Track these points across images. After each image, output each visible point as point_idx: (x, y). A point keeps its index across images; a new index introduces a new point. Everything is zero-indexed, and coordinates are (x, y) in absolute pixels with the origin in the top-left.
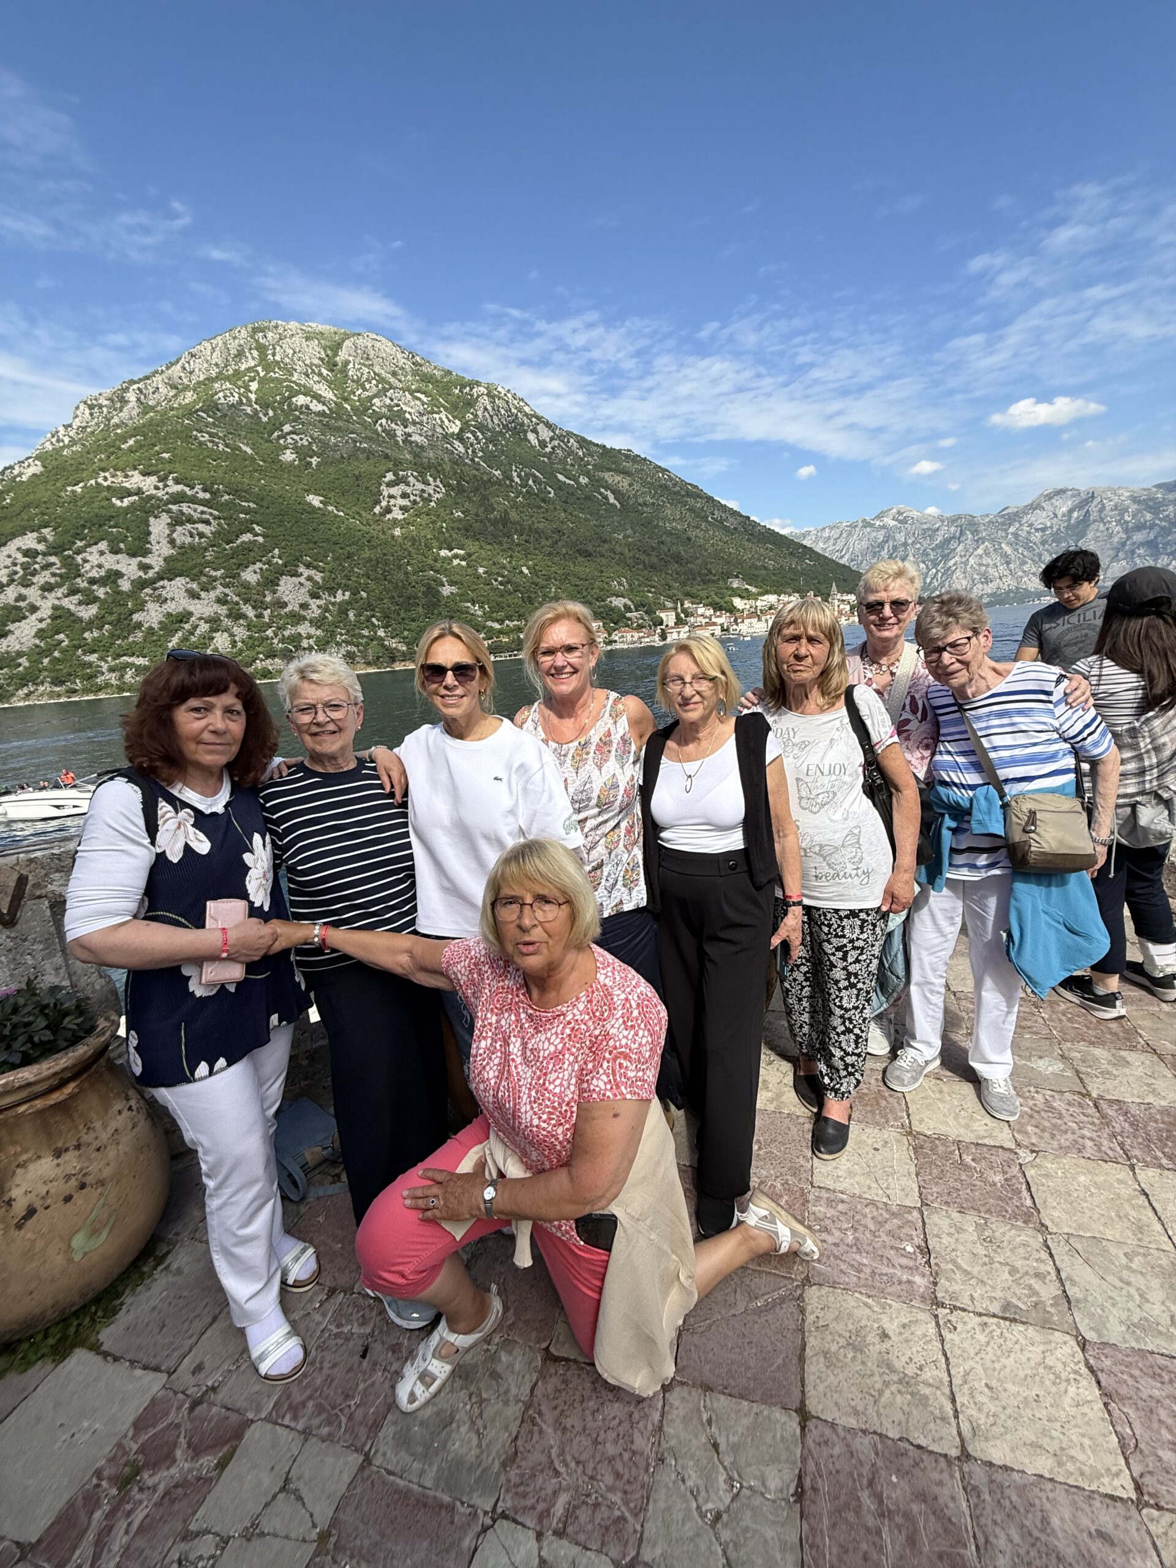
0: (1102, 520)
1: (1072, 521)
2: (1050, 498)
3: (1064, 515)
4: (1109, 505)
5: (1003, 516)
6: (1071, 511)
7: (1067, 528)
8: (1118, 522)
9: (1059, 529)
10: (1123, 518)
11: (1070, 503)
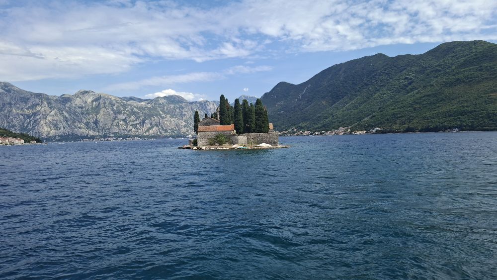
0: (105, 108)
1: (94, 106)
2: (83, 94)
3: (90, 103)
4: (107, 102)
5: (62, 98)
6: (93, 101)
7: (92, 108)
8: (112, 110)
9: (88, 109)
10: (113, 108)
11: (91, 97)
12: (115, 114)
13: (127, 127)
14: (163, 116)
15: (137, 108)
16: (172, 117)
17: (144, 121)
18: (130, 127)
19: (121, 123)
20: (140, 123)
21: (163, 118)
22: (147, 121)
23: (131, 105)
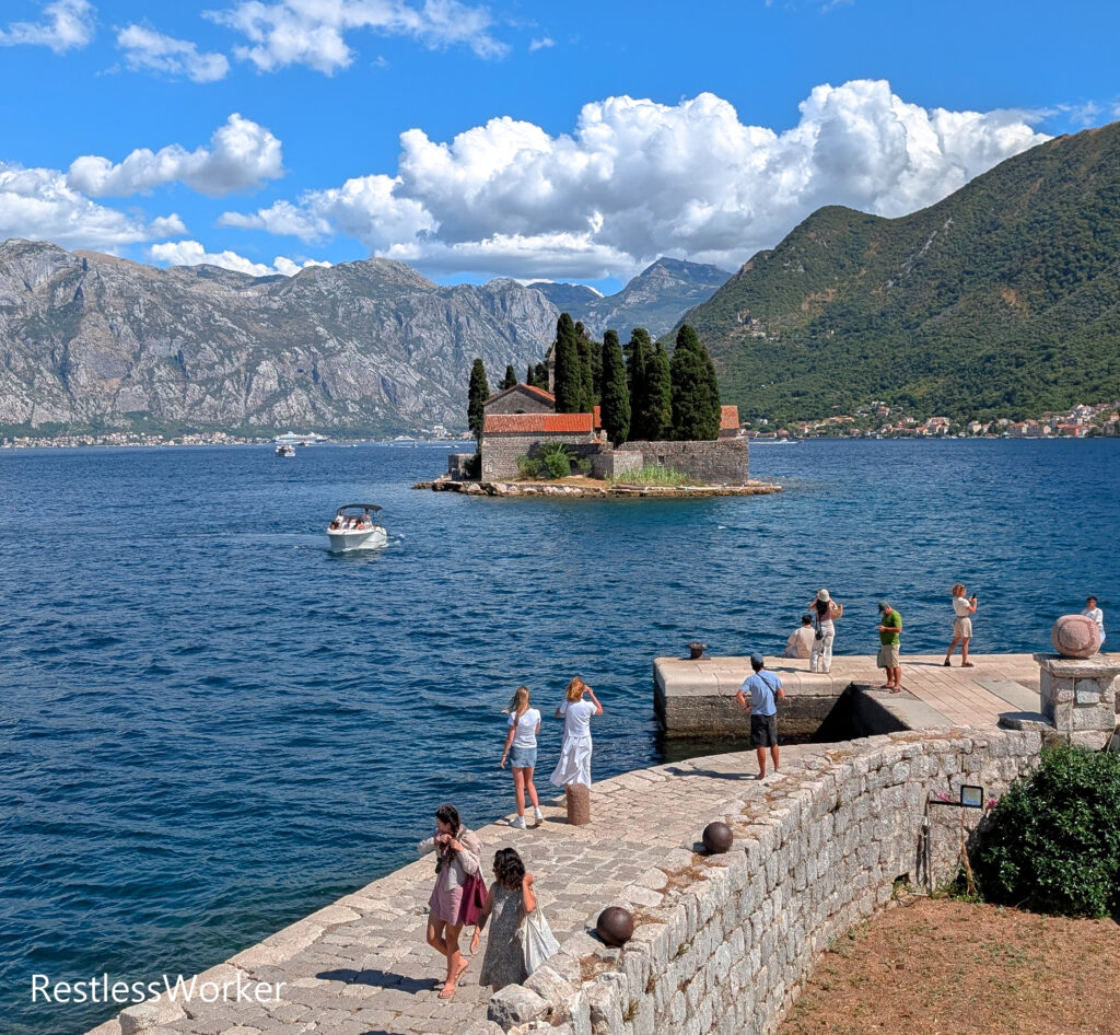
0: (102, 309)
1: (57, 304)
2: (19, 255)
3: (42, 291)
4: (111, 286)
6: (53, 286)
7: (51, 312)
8: (127, 317)
9: (36, 314)
10: (131, 313)
11: (50, 270)
12: (139, 335)
13: (185, 390)
14: (331, 343)
15: (224, 313)
16: (364, 351)
17: (251, 367)
18: (195, 390)
20: (238, 372)
21: (330, 354)
22: (264, 367)
23: (203, 301)
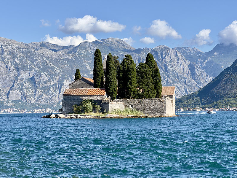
12: (18, 70)
13: (35, 92)
15: (51, 61)
17: (61, 82)
18: (39, 92)
19: (27, 85)
20: (55, 84)
22: (66, 82)
23: (42, 56)
